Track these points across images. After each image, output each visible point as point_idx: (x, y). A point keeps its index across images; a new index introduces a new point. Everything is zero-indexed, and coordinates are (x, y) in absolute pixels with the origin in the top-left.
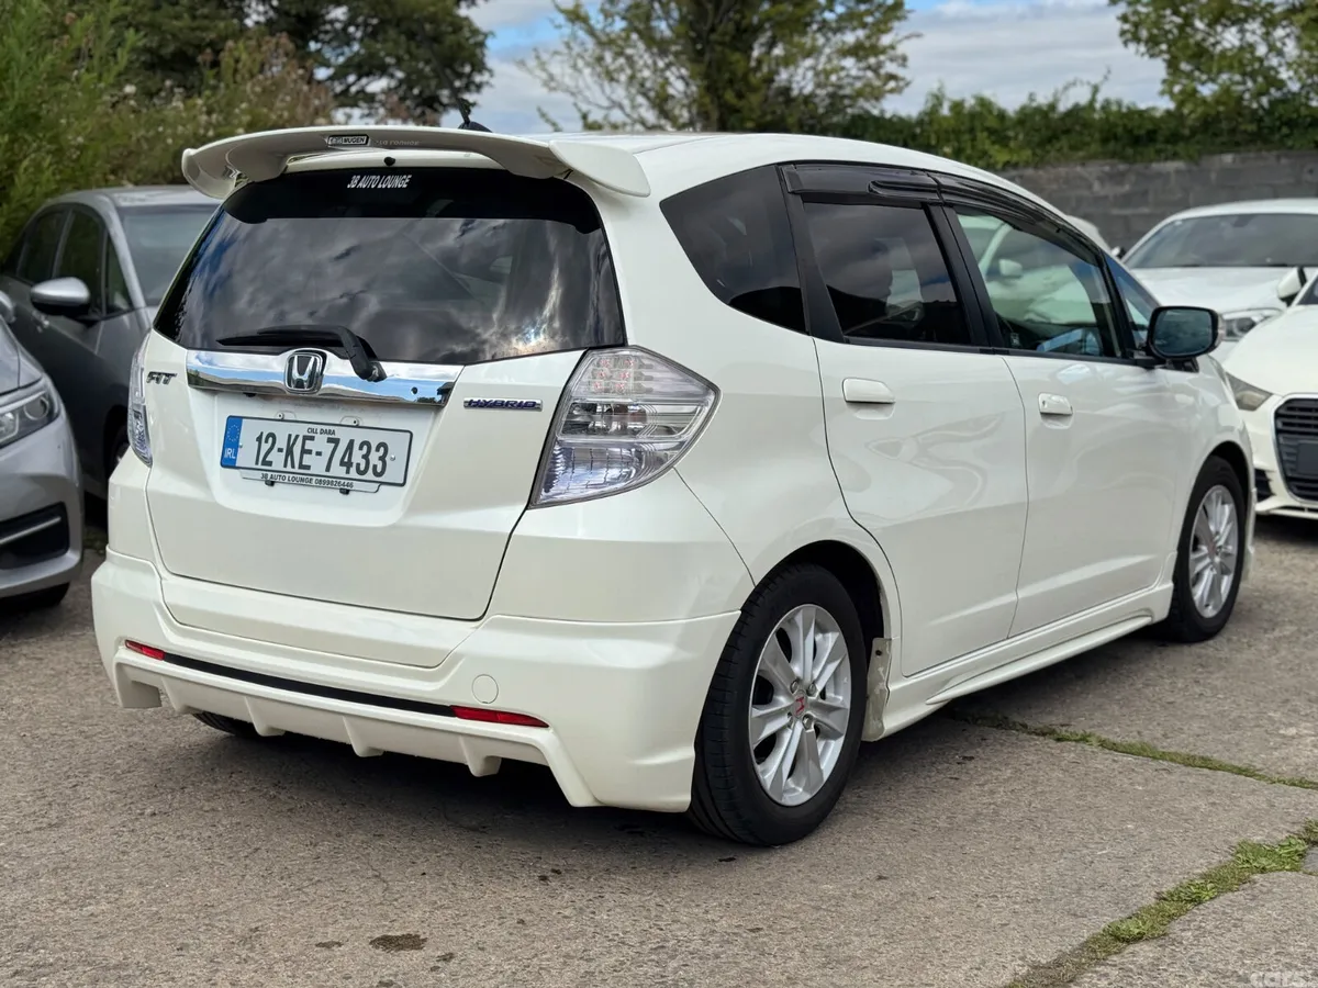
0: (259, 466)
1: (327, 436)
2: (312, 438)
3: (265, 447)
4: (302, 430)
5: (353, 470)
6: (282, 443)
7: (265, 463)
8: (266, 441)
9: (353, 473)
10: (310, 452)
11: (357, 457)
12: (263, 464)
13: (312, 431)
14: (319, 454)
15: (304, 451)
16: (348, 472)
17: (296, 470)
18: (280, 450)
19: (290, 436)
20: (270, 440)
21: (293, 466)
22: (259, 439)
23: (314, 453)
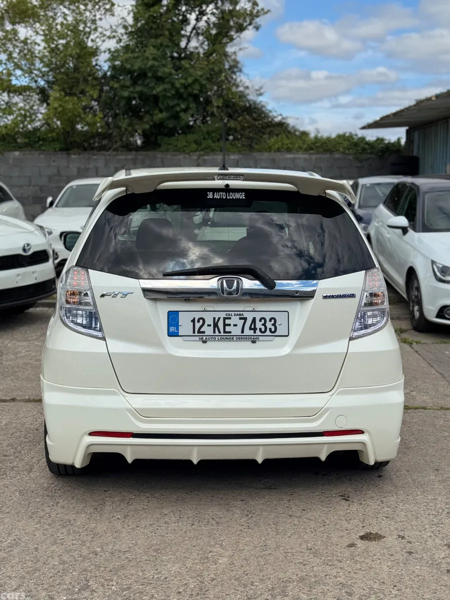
1: (238, 317)
3: (198, 325)
4: (223, 315)
6: (209, 321)
10: (229, 325)
11: (259, 325)
12: (198, 333)
13: (229, 315)
14: (235, 325)
15: (225, 325)
16: (255, 332)
18: (209, 325)
19: (214, 318)
20: (201, 321)
21: (220, 332)
23: (232, 325)
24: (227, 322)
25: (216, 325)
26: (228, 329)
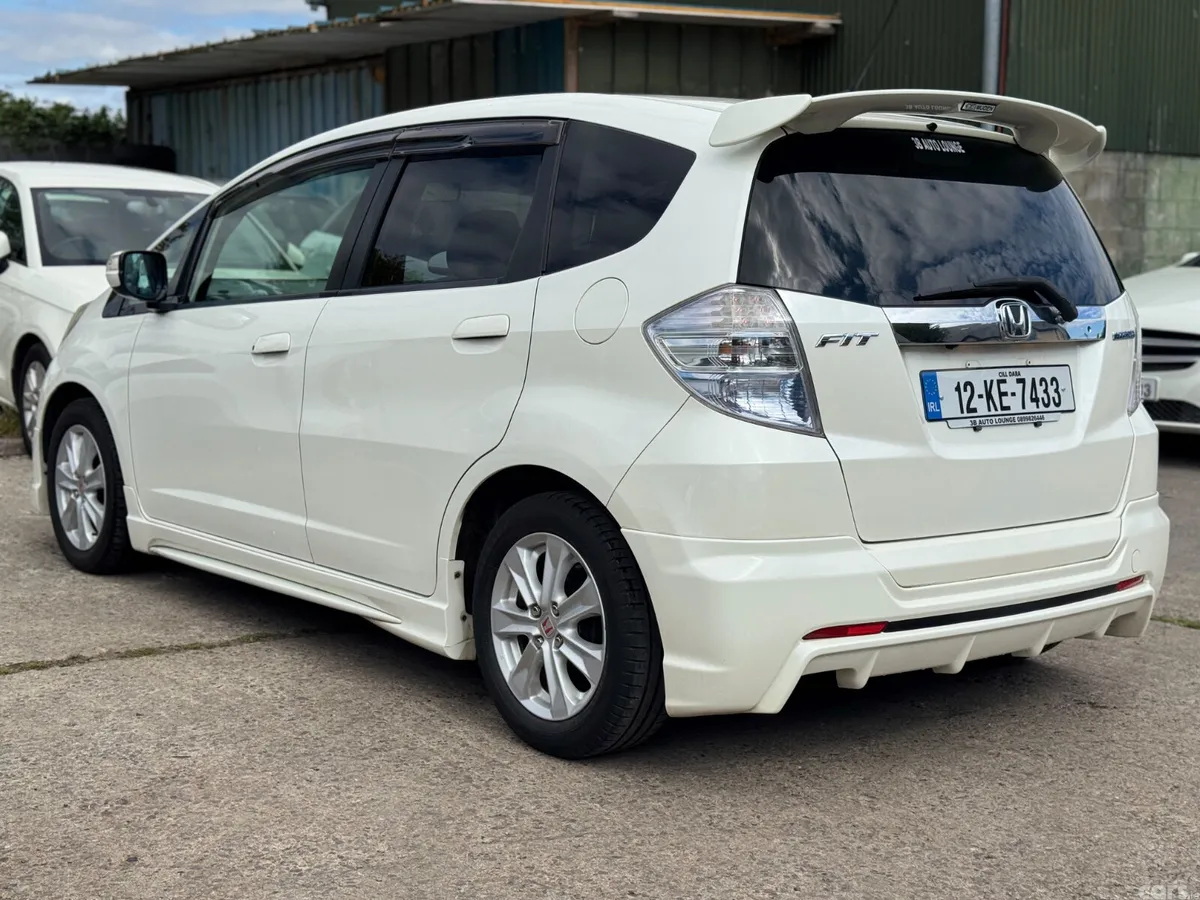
0: (966, 414)
1: (1015, 378)
2: (1004, 381)
3: (966, 396)
4: (994, 375)
5: (1041, 403)
6: (980, 389)
7: (970, 410)
8: (965, 390)
9: (1042, 408)
10: (1006, 394)
13: (1003, 374)
15: (1002, 394)
16: (1038, 407)
17: (1000, 412)
18: (980, 396)
19: (985, 382)
20: (969, 388)
21: (996, 410)
22: (958, 389)
23: (1009, 394)
24: (1004, 388)
25: (989, 397)
26: (1006, 401)
